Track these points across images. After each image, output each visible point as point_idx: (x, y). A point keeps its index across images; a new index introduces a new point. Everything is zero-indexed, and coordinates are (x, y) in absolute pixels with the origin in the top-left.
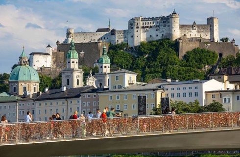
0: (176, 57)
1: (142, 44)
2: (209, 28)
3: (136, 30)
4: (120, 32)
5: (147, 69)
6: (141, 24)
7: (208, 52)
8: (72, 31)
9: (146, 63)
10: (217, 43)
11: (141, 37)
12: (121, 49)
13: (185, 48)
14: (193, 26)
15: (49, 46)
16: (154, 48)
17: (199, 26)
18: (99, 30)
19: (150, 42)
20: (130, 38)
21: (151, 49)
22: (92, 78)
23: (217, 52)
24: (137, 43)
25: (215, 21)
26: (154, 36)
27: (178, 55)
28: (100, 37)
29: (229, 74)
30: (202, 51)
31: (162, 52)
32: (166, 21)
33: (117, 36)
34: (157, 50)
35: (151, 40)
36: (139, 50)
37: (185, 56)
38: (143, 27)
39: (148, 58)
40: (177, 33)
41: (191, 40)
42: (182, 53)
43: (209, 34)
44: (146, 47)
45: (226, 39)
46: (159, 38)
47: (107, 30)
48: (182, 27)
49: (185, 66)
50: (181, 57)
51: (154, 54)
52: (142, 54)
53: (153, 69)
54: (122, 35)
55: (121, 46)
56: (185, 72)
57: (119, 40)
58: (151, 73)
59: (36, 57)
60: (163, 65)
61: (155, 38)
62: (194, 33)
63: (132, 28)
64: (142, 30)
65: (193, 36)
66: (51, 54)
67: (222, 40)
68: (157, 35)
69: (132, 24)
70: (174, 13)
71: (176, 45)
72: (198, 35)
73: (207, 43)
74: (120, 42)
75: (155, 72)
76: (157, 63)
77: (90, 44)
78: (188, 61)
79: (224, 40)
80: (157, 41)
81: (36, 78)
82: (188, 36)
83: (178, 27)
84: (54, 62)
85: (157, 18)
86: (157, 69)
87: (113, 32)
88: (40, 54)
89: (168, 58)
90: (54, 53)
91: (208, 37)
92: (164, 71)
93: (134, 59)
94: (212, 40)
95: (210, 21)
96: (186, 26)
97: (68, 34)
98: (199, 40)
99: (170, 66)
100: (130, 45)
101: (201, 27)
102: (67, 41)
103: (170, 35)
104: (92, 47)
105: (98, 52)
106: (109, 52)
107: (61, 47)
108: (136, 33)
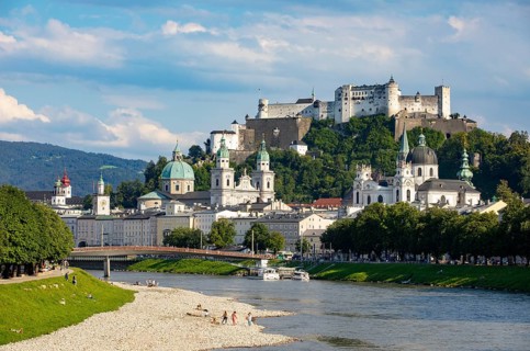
0: (390, 137)
1: (351, 120)
2: (436, 99)
3: (344, 102)
4: (324, 103)
5: (353, 154)
6: (351, 95)
7: (432, 131)
8: (266, 102)
9: (354, 146)
10: (445, 120)
11: (349, 111)
12: (326, 126)
13: (402, 127)
14: (416, 98)
15: (235, 122)
16: (365, 126)
17: (423, 97)
18: (300, 101)
19: (362, 117)
20: (337, 113)
21: (362, 127)
22: (246, 176)
23: (444, 132)
24: (345, 119)
25: (444, 89)
26: (367, 110)
27: (393, 136)
28: (300, 110)
31: (374, 132)
32: (381, 91)
33: (321, 108)
34: (369, 129)
35: (363, 114)
38: (354, 99)
39: (357, 139)
40: (394, 107)
41: (413, 116)
42: (398, 133)
43: (436, 108)
44: (356, 124)
45: (457, 115)
46: (373, 112)
47: (309, 101)
48: (402, 98)
50: (396, 138)
52: (350, 133)
53: (360, 154)
54: (326, 108)
55: (324, 123)
57: (323, 114)
58: (358, 158)
59: (217, 137)
60: (373, 149)
61: (368, 113)
62: (417, 107)
63: (340, 99)
64: (352, 102)
65: (416, 110)
66: (237, 132)
67: (452, 116)
68: (370, 109)
69: (339, 93)
70: (392, 81)
71: (391, 123)
72: (422, 110)
73: (431, 120)
74: (324, 117)
75: (363, 157)
76: (367, 146)
77: (288, 119)
79: (455, 116)
80: (370, 116)
81: (191, 175)
82: (410, 111)
83: (397, 99)
84: (242, 143)
85: (371, 87)
86: (365, 154)
87: (316, 105)
88: (223, 132)
89: (380, 140)
90: (241, 131)
91: (436, 112)
92: (374, 157)
93: (341, 139)
94: (440, 115)
95: (439, 90)
96: (408, 97)
97: (261, 106)
98: (423, 116)
99: (382, 150)
100: (337, 121)
101: (426, 98)
102: (258, 115)
103: (386, 109)
104: (288, 124)
105: (297, 130)
106: (310, 131)
107: (250, 123)
108: (344, 107)
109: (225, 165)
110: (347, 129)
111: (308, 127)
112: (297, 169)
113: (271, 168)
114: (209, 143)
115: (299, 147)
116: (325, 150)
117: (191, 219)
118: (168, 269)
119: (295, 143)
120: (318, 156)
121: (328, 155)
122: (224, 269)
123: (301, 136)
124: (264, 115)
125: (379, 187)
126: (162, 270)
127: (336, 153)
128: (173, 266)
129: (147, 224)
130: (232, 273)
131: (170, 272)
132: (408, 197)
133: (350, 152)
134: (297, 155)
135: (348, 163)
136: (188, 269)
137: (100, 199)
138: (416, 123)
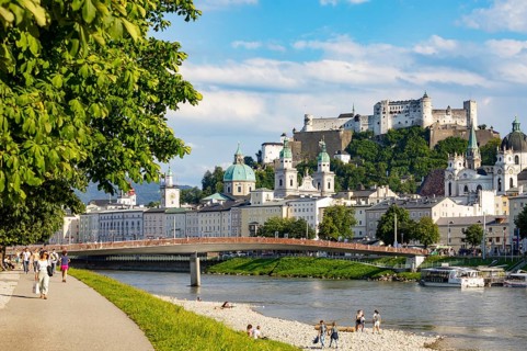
0: (426, 146)
1: (389, 131)
2: (465, 113)
3: (382, 115)
4: (364, 117)
5: (393, 162)
6: (388, 109)
7: (463, 141)
8: (311, 118)
9: (393, 155)
11: (387, 124)
12: (366, 137)
13: (436, 137)
14: (447, 111)
15: (284, 135)
16: (403, 136)
17: (454, 111)
18: (342, 116)
19: (399, 130)
20: (376, 126)
21: (399, 138)
24: (383, 131)
25: (472, 104)
26: (403, 122)
27: (429, 145)
28: (342, 124)
30: (456, 140)
31: (410, 141)
32: (416, 105)
33: (361, 122)
34: (406, 139)
35: (400, 126)
36: (386, 139)
37: (436, 146)
38: (391, 113)
39: (395, 148)
40: (428, 120)
41: (445, 127)
42: (434, 143)
43: (465, 120)
44: (393, 135)
45: (484, 127)
46: (409, 125)
47: (350, 115)
48: (435, 111)
49: (436, 157)
50: (432, 147)
51: (402, 144)
52: (389, 143)
53: (399, 162)
54: (366, 121)
55: (365, 135)
56: (436, 165)
57: (363, 127)
58: (397, 166)
59: (268, 148)
60: (411, 157)
61: (404, 125)
62: (448, 120)
63: (379, 113)
64: (389, 116)
65: (447, 122)
67: (479, 127)
68: (406, 122)
69: (378, 108)
70: (425, 96)
71: (426, 133)
72: (453, 122)
73: (461, 131)
74: (365, 130)
75: (402, 164)
76: (405, 154)
77: (331, 132)
78: (439, 151)
79: (482, 127)
80: (407, 128)
82: (442, 123)
83: (430, 112)
85: (406, 102)
86: (404, 162)
87: (357, 119)
88: (273, 144)
89: (417, 149)
90: (289, 144)
91: (465, 124)
92: (412, 164)
93: (380, 149)
94: (470, 127)
95: (467, 104)
96: (439, 110)
97: (307, 120)
98: (454, 127)
99: (420, 158)
100: (376, 133)
101: (456, 112)
102: (304, 129)
103: (421, 121)
104: (332, 137)
105: (340, 141)
106: (352, 142)
107: (297, 136)
108: (382, 120)
109: (288, 165)
110: (385, 140)
111: (350, 139)
112: (343, 175)
113: (331, 170)
114: (260, 154)
115: (342, 156)
116: (366, 159)
117: (285, 209)
118: (267, 270)
119: (339, 153)
120: (360, 164)
121: (369, 163)
122: (355, 271)
123: (343, 148)
124: (310, 129)
125: (478, 176)
126: (257, 272)
127: (377, 161)
128: (272, 267)
129: (227, 216)
130: (371, 276)
131: (270, 274)
132: (511, 186)
133: (390, 160)
134: (342, 163)
135: (389, 169)
136: (296, 271)
137: (169, 192)
138: (448, 134)
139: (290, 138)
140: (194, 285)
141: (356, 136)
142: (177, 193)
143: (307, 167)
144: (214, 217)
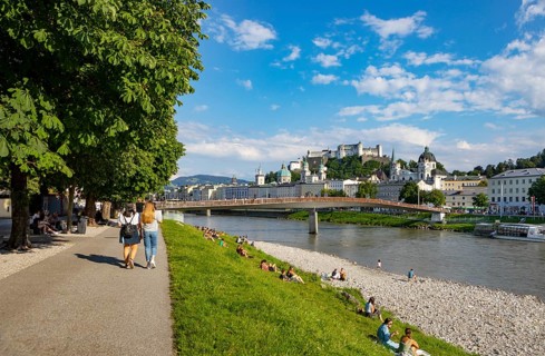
2: (377, 150)
3: (341, 151)
6: (344, 148)
7: (376, 162)
8: (310, 152)
9: (346, 167)
10: (381, 158)
11: (343, 154)
13: (365, 160)
14: (369, 149)
16: (350, 160)
18: (323, 151)
19: (348, 157)
20: (338, 155)
21: (348, 160)
23: (381, 162)
24: (341, 157)
27: (361, 163)
28: (324, 154)
29: (360, 176)
30: (373, 161)
31: (353, 162)
32: (356, 146)
33: (332, 153)
35: (348, 155)
37: (365, 164)
39: (346, 165)
40: (361, 153)
41: (368, 156)
42: (364, 162)
43: (377, 153)
44: (346, 159)
45: (386, 156)
46: (353, 155)
47: (327, 151)
48: (364, 149)
49: (365, 168)
50: (363, 164)
51: (350, 163)
52: (344, 162)
54: (334, 153)
55: (333, 159)
57: (333, 156)
59: (293, 164)
60: (354, 168)
62: (370, 153)
64: (344, 151)
66: (300, 162)
68: (351, 154)
69: (339, 148)
70: (360, 143)
71: (360, 158)
72: (372, 154)
73: (376, 158)
76: (351, 167)
77: (319, 157)
78: (366, 166)
79: (384, 156)
80: (351, 156)
81: (290, 174)
82: (367, 154)
83: (362, 149)
84: (300, 167)
85: (351, 145)
87: (330, 152)
88: (295, 162)
89: (356, 165)
93: (340, 165)
94: (378, 156)
95: (378, 146)
96: (366, 149)
97: (308, 152)
98: (372, 156)
99: (357, 169)
100: (338, 158)
101: (373, 150)
102: (307, 156)
103: (358, 153)
104: (319, 159)
105: (323, 161)
106: (328, 162)
107: (305, 159)
108: (341, 153)
109: (307, 169)
110: (342, 161)
111: (327, 160)
114: (289, 167)
117: (325, 185)
122: (392, 221)
123: (324, 164)
124: (310, 156)
125: (410, 173)
127: (339, 170)
129: (293, 190)
131: (328, 220)
137: (259, 178)
138: (369, 159)
139: (301, 160)
140: (313, 233)
141: (329, 159)
142: (263, 178)
143: (315, 171)
144: (286, 189)
